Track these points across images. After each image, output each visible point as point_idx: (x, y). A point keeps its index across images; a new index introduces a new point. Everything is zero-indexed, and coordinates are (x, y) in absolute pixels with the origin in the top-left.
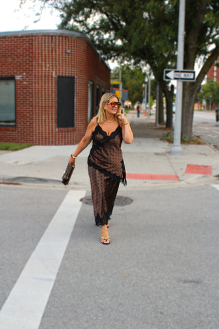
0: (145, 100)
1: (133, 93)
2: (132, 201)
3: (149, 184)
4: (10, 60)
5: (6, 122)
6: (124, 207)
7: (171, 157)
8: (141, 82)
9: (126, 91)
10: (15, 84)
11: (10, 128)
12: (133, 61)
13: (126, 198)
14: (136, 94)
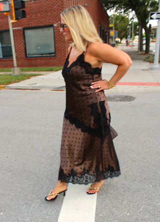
0: (129, 36)
1: (121, 32)
2: (134, 98)
3: (142, 88)
4: (49, 14)
5: (49, 54)
6: (130, 102)
7: (152, 71)
8: (126, 24)
9: (117, 31)
10: (54, 30)
11: (52, 58)
12: (123, 10)
13: (131, 97)
14: (123, 33)
